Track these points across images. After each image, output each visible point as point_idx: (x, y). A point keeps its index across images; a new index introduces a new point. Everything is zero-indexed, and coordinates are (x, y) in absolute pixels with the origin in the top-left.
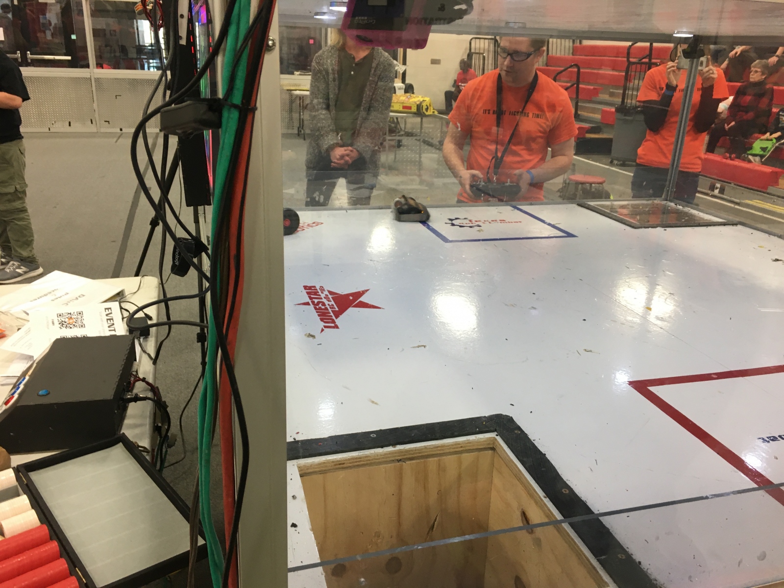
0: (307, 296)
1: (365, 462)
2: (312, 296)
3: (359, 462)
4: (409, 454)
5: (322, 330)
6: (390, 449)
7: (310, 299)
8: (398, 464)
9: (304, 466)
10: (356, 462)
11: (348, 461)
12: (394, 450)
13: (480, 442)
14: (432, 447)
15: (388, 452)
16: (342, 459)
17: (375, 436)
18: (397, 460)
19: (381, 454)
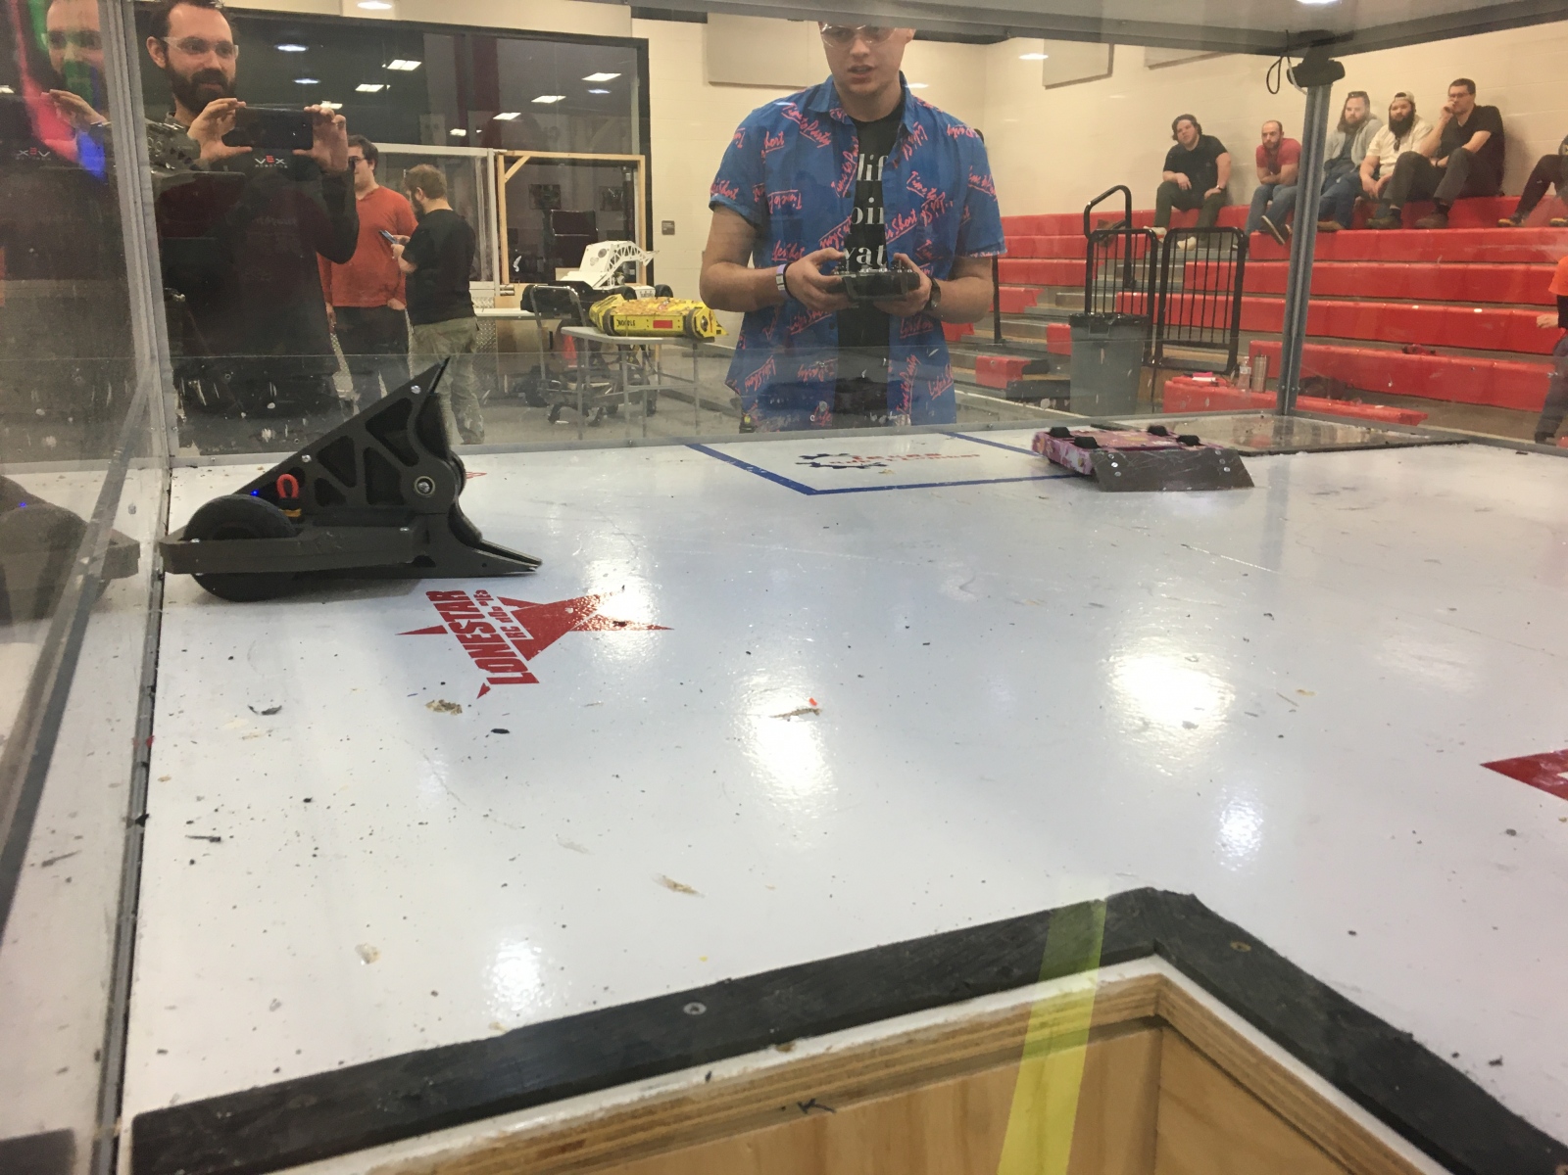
1: (673, 1127)
2: (452, 613)
3: (643, 1128)
4: (850, 1074)
5: (484, 690)
6: (770, 1059)
7: (447, 621)
8: (807, 1118)
10: (634, 1130)
11: (600, 1131)
12: (790, 1063)
13: (1109, 998)
14: (933, 1035)
15: (763, 1075)
16: (575, 1125)
17: (702, 1009)
18: (798, 1104)
19: (735, 1085)
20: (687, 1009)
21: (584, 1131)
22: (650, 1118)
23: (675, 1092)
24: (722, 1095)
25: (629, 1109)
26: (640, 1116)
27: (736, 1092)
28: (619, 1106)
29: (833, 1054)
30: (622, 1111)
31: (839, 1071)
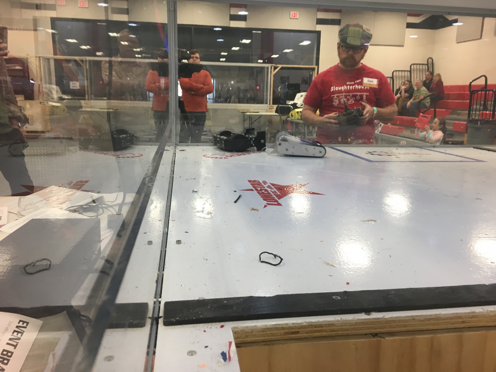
0: (251, 186)
1: (329, 333)
2: (256, 186)
3: (319, 331)
4: (391, 327)
5: (265, 206)
6: (362, 316)
7: (254, 188)
8: (374, 339)
9: (241, 331)
10: (316, 331)
11: (305, 329)
14: (422, 318)
15: (360, 321)
16: (296, 325)
17: (339, 298)
18: (372, 334)
19: (350, 323)
20: (334, 297)
21: (299, 328)
22: (321, 328)
23: (330, 321)
24: (345, 325)
25: (314, 324)
26: (318, 327)
27: (351, 325)
28: (311, 322)
29: (385, 319)
30: (312, 324)
31: (387, 325)
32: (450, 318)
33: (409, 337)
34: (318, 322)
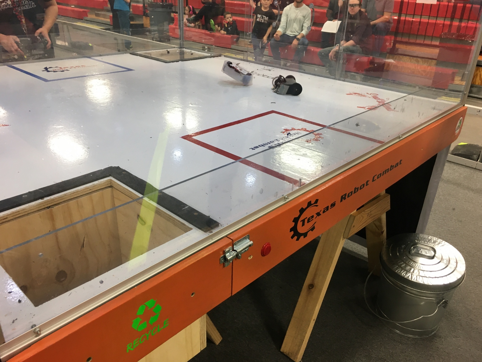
1: (23, 214)
3: (18, 214)
4: (55, 202)
6: (40, 201)
8: (48, 209)
10: (16, 215)
11: (10, 216)
12: (43, 201)
13: (102, 184)
15: (39, 203)
16: (5, 215)
17: (26, 196)
18: (47, 207)
19: (34, 206)
20: (23, 196)
21: (7, 216)
22: (18, 213)
23: (23, 208)
24: (32, 208)
25: (15, 212)
28: (13, 211)
29: (51, 199)
31: (53, 201)
32: (84, 190)
33: (66, 204)
34: (17, 210)
